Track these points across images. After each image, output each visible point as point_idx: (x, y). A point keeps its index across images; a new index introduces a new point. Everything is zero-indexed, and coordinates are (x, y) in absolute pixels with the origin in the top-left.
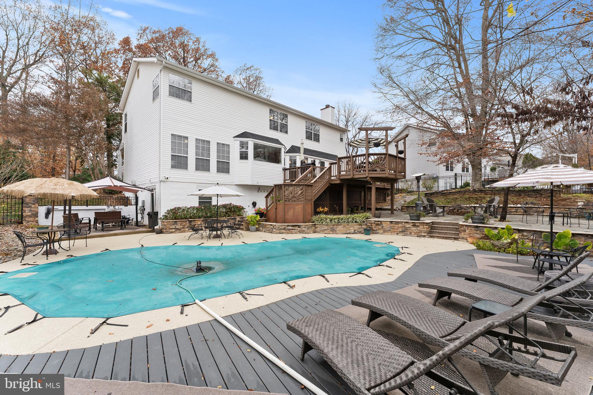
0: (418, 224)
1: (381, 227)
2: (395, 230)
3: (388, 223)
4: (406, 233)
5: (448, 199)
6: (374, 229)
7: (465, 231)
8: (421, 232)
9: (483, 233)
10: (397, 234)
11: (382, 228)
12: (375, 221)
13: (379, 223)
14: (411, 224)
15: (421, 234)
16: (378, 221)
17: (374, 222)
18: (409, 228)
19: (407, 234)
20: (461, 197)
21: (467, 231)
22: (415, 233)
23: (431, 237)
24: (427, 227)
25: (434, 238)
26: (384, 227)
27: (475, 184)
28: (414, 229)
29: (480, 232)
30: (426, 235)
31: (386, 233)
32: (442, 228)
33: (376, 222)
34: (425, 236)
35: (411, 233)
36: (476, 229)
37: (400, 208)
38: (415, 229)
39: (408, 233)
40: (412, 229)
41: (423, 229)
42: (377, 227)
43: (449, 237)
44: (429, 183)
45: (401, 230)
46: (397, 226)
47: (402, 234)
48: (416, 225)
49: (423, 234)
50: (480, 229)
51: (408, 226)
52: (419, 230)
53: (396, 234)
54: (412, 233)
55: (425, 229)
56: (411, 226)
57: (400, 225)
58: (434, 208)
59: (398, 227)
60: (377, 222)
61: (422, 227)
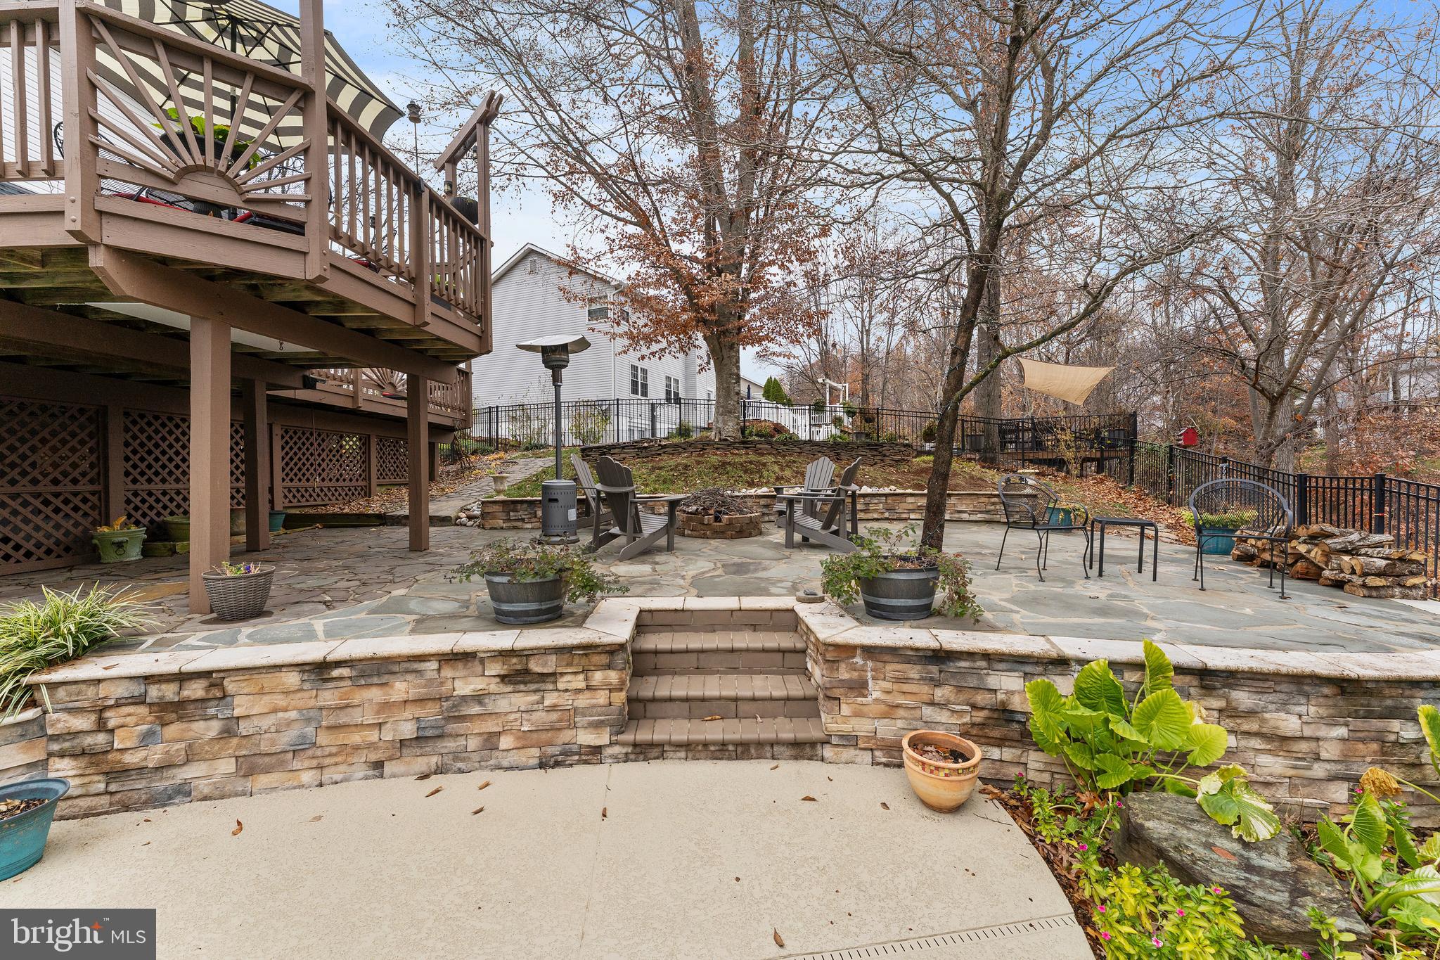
0: (549, 665)
1: (214, 728)
2: (356, 738)
3: (293, 679)
4: (451, 745)
5: (660, 468)
6: (131, 759)
7: (860, 687)
8: (570, 718)
9: (981, 699)
10: (378, 765)
11: (228, 732)
12: (148, 679)
13: (195, 690)
14: (495, 669)
15: (566, 735)
16: (182, 678)
17: (137, 689)
18: (478, 698)
19: (457, 756)
20: (698, 463)
21: (876, 691)
22: (525, 741)
23: (644, 751)
24: (613, 676)
25: (661, 756)
26: (245, 728)
27: (725, 423)
28: (515, 701)
29: (960, 689)
30: (603, 738)
31: (263, 780)
32: (701, 662)
33: (154, 692)
34: (593, 754)
35: (490, 742)
36: (934, 669)
37: (477, 512)
38: (523, 700)
39: (473, 743)
40: (502, 705)
41: (583, 701)
42: (173, 730)
43: (760, 744)
44: (590, 425)
45: (408, 730)
46: (375, 694)
47: (422, 764)
48: (535, 666)
49: (587, 738)
50: (962, 674)
51: (465, 687)
52: (554, 708)
53: (361, 771)
54: (506, 742)
55: (601, 698)
56: (494, 687)
57: (401, 688)
58: (630, 511)
59: (386, 706)
60: (169, 692)
61: (579, 681)
